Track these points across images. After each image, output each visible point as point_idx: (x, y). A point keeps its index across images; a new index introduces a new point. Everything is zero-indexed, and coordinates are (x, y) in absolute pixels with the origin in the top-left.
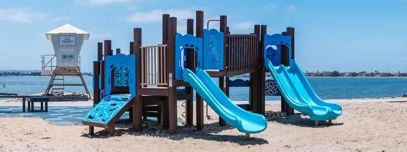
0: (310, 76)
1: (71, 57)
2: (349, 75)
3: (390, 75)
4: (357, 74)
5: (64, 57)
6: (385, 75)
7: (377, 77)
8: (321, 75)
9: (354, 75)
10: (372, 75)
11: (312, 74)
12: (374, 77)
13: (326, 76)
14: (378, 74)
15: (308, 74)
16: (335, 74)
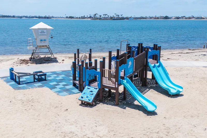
0: (151, 19)
1: (45, 40)
2: (174, 19)
3: (202, 18)
4: (180, 18)
5: (41, 40)
6: (198, 18)
7: (193, 19)
8: (158, 18)
9: (178, 18)
10: (190, 18)
11: (153, 17)
12: (191, 19)
13: (161, 19)
14: (193, 17)
15: (150, 17)
16: (166, 18)
